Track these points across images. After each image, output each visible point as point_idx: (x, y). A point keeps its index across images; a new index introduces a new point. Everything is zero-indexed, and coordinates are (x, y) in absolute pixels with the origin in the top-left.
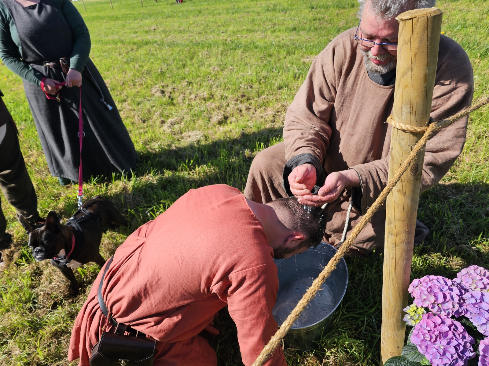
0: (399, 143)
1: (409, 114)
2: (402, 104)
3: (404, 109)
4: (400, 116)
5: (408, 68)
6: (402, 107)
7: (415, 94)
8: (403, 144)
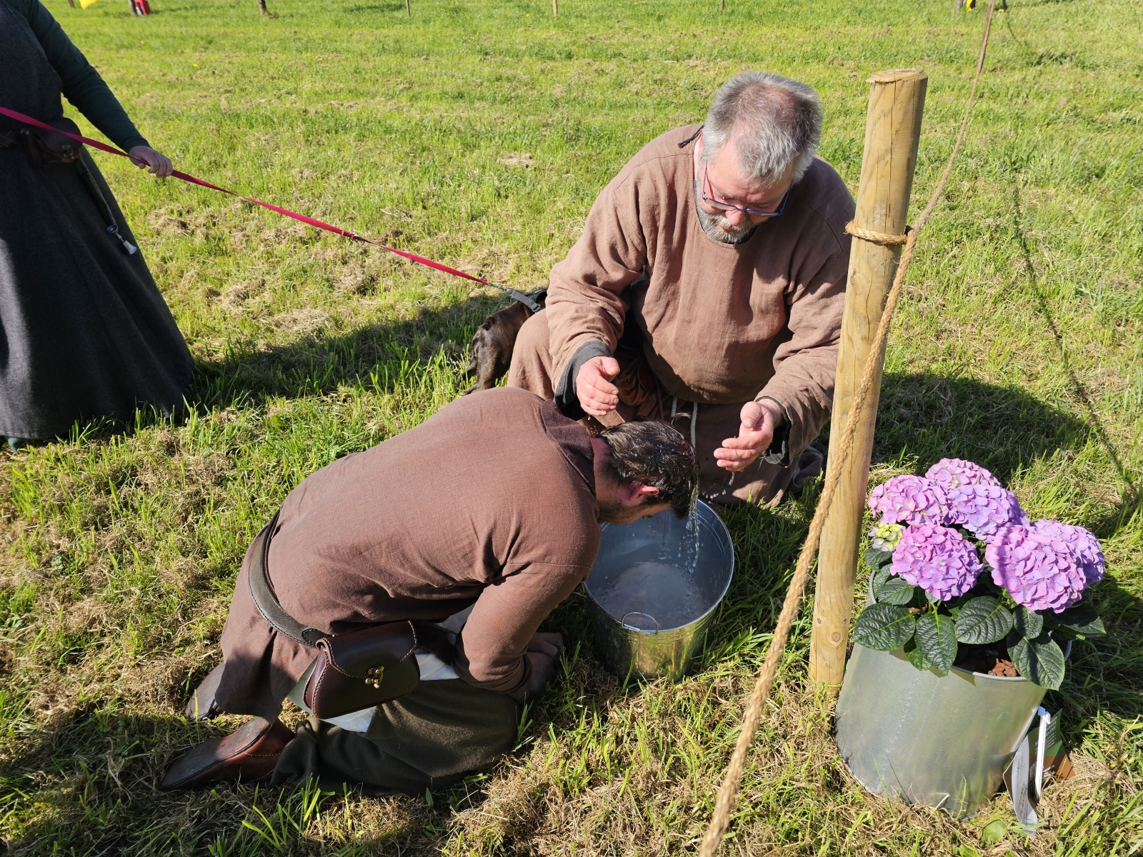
0: (868, 262)
1: (884, 218)
2: (875, 202)
3: (878, 210)
4: (871, 220)
5: (886, 151)
6: (874, 208)
7: (894, 187)
8: (874, 262)
